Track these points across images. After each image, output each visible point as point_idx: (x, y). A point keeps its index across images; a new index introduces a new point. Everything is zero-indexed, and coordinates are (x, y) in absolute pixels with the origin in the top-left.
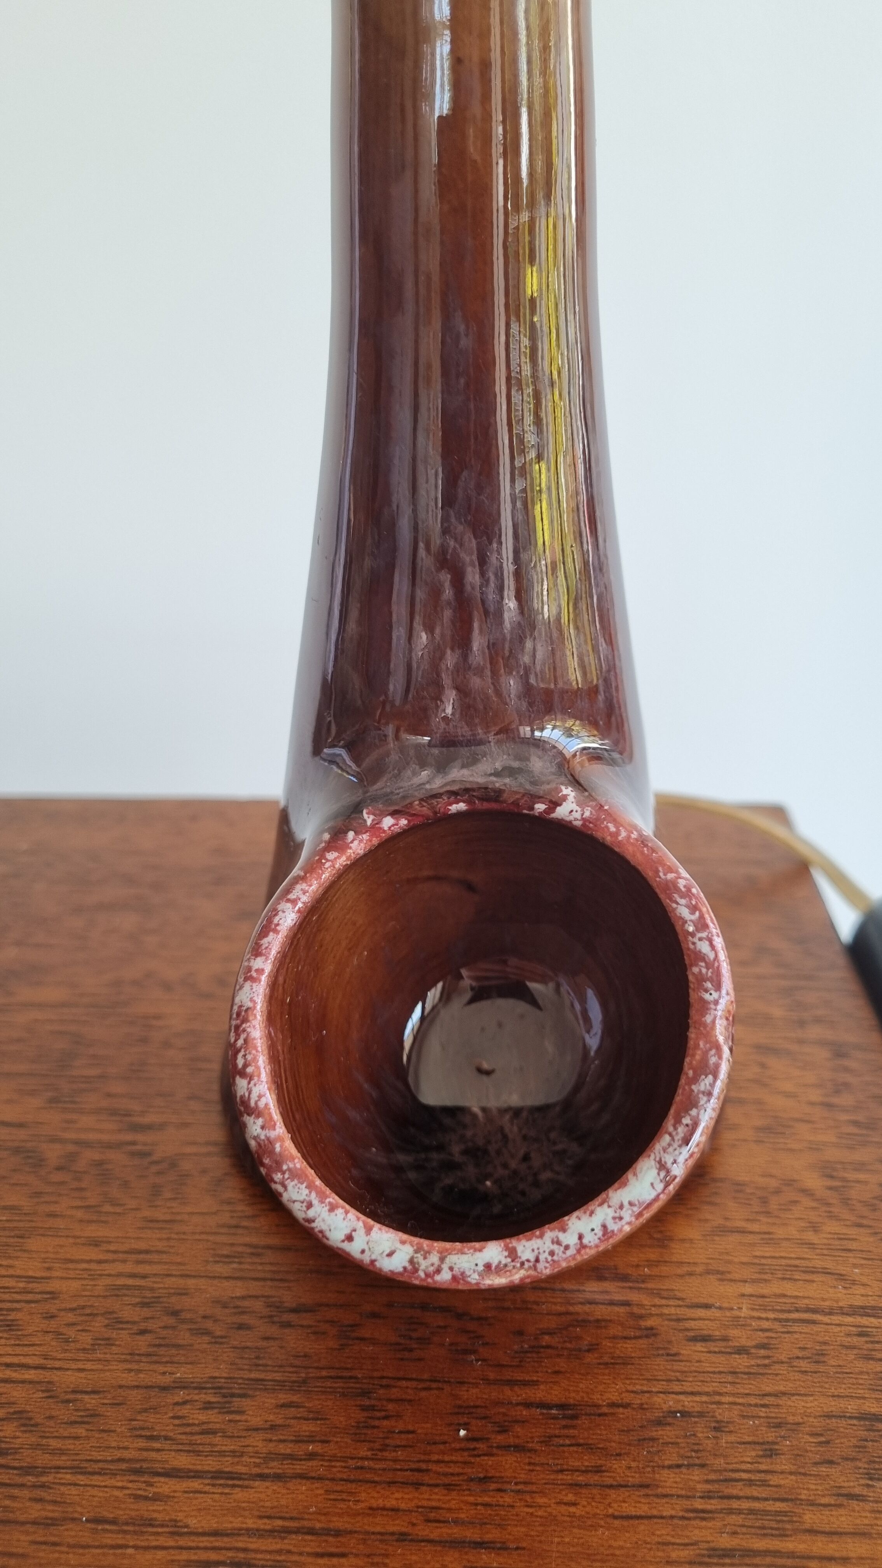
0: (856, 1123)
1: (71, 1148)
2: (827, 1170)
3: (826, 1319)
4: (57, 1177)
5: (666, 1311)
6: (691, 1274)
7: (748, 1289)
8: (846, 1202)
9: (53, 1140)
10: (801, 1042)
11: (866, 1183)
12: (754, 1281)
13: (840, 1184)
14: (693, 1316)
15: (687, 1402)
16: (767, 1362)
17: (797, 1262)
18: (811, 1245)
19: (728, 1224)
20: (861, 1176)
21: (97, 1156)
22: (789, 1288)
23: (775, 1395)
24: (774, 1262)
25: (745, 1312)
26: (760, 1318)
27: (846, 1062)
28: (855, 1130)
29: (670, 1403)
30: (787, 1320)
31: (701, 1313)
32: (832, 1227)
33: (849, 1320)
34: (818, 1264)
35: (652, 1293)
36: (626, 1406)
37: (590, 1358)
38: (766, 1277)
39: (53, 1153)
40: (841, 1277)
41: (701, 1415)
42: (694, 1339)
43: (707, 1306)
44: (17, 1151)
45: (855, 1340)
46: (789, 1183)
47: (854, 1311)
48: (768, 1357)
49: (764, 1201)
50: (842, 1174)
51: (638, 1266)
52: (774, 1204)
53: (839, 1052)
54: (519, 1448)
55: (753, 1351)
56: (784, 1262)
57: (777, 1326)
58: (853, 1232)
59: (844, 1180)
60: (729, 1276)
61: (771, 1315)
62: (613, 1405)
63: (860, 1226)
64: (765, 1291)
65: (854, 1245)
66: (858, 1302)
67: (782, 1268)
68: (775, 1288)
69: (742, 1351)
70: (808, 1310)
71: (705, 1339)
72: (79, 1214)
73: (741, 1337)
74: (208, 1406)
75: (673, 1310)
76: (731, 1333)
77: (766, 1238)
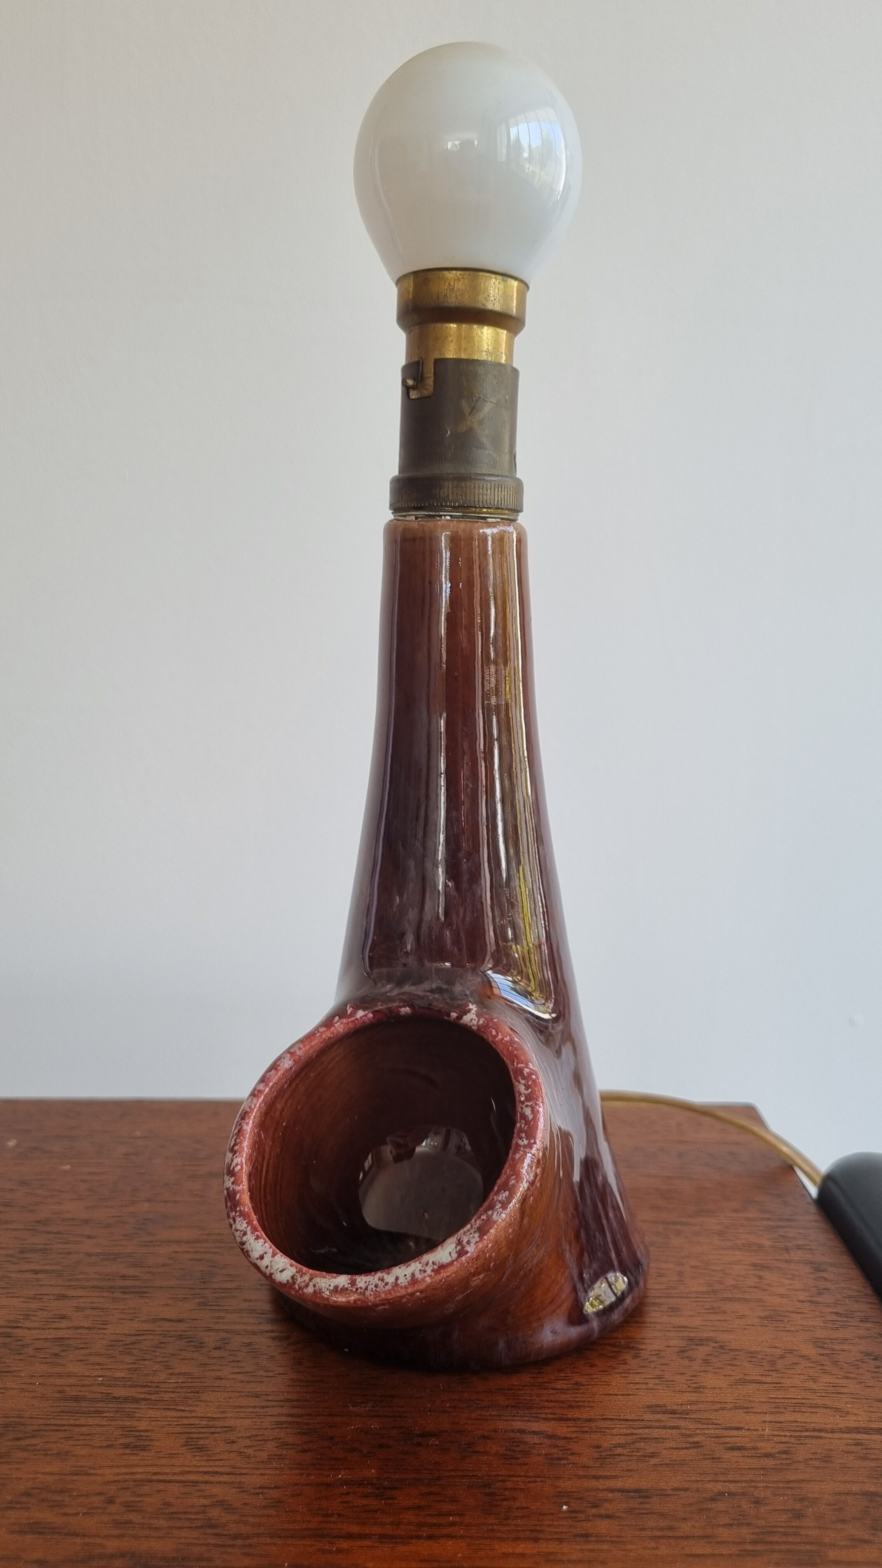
0: (837, 1314)
1: (223, 1335)
2: (818, 1343)
3: (830, 1435)
4: (218, 1353)
5: (707, 1432)
6: (723, 1409)
7: (768, 1418)
9: (209, 1330)
10: (787, 1261)
11: (850, 1351)
12: (771, 1413)
13: (829, 1352)
14: (728, 1434)
15: (732, 1487)
16: (788, 1462)
17: (804, 1401)
18: (813, 1391)
19: (747, 1378)
20: (845, 1347)
22: (798, 1417)
23: (798, 1481)
24: (786, 1401)
25: (767, 1432)
26: (779, 1436)
27: (824, 1275)
28: (834, 1317)
29: (719, 1487)
30: (800, 1437)
31: (735, 1433)
32: (826, 1379)
33: (848, 1436)
34: (820, 1402)
35: (694, 1421)
36: (685, 1489)
37: (653, 1461)
38: (782, 1410)
39: (211, 1339)
40: (837, 1409)
41: (743, 1494)
42: (732, 1449)
43: (738, 1429)
44: (180, 1337)
45: (853, 1448)
46: (791, 1351)
47: (849, 1430)
48: (789, 1459)
49: (773, 1363)
50: (830, 1346)
51: (681, 1404)
52: (780, 1365)
53: (818, 1268)
54: (609, 1517)
55: (777, 1455)
56: (793, 1401)
57: (793, 1440)
58: (843, 1382)
59: (833, 1349)
60: (752, 1410)
61: (788, 1434)
62: (676, 1489)
63: (847, 1378)
64: (781, 1419)
65: (845, 1390)
66: (852, 1424)
67: (793, 1405)
68: (788, 1417)
69: (767, 1455)
70: (814, 1430)
71: (740, 1449)
72: (240, 1377)
73: (768, 1447)
74: (366, 1496)
75: (712, 1431)
76: (759, 1445)
77: (778, 1386)
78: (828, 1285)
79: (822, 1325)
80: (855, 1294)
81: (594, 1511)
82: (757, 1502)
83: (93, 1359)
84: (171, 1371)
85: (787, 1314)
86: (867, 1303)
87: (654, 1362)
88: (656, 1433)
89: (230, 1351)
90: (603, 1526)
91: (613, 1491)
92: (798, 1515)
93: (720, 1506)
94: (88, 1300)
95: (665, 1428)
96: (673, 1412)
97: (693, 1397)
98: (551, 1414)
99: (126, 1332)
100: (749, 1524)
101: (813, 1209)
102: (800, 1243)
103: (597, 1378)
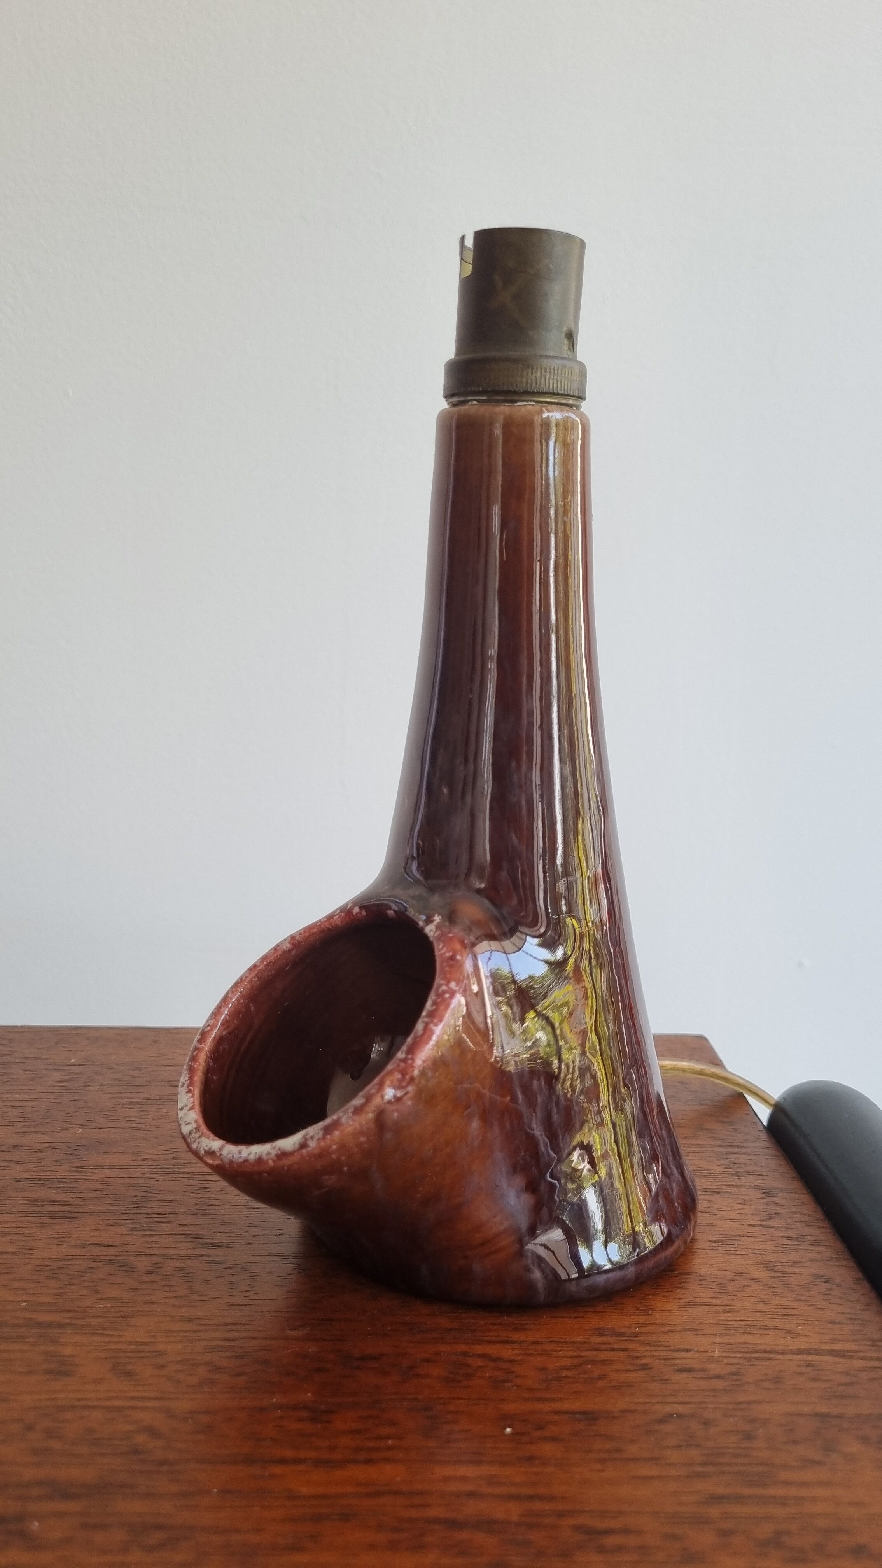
0: (788, 1237)
1: (155, 1259)
2: (769, 1266)
3: (781, 1357)
4: (148, 1278)
5: (656, 1354)
6: (672, 1331)
7: (718, 1340)
8: (786, 1285)
9: (141, 1254)
10: (738, 1187)
11: (801, 1274)
12: (721, 1335)
13: (779, 1275)
14: (677, 1356)
15: (680, 1409)
16: (738, 1383)
17: (754, 1323)
18: (764, 1313)
19: (697, 1300)
20: (797, 1270)
21: (178, 1264)
22: (749, 1339)
23: (748, 1403)
24: (736, 1323)
25: (717, 1354)
26: (729, 1357)
27: (775, 1199)
28: (786, 1241)
29: (668, 1409)
30: (751, 1358)
31: (684, 1354)
32: (777, 1301)
33: (799, 1357)
34: (771, 1324)
35: (643, 1343)
36: (633, 1411)
37: (600, 1384)
38: (732, 1332)
39: (143, 1264)
40: (788, 1331)
41: (693, 1416)
42: (681, 1370)
43: (687, 1351)
44: (111, 1262)
45: (804, 1369)
46: (741, 1274)
47: (799, 1352)
48: (739, 1380)
49: (723, 1286)
50: (781, 1269)
51: (630, 1326)
52: (730, 1287)
53: (769, 1193)
54: (554, 1439)
55: (727, 1377)
56: (743, 1323)
57: (743, 1361)
58: (795, 1304)
59: (784, 1272)
60: (702, 1332)
61: (739, 1355)
62: (623, 1411)
63: (798, 1300)
64: (731, 1341)
65: (796, 1312)
66: (803, 1346)
67: (743, 1326)
68: (738, 1338)
69: (717, 1377)
70: (765, 1352)
71: (689, 1370)
72: (172, 1301)
73: (715, 1369)
74: (301, 1420)
75: (661, 1353)
76: (708, 1366)
77: (728, 1308)
78: (779, 1209)
79: (773, 1248)
80: (807, 1218)
81: (538, 1433)
82: (707, 1423)
83: (18, 1284)
84: (99, 1296)
85: (737, 1237)
86: (819, 1227)
88: (603, 1355)
89: (163, 1275)
90: (547, 1449)
91: (557, 1412)
92: (749, 1437)
93: (668, 1428)
94: (14, 1225)
95: (613, 1350)
96: (621, 1335)
97: (641, 1320)
98: (496, 1337)
99: (53, 1257)
100: (698, 1446)
101: (764, 1136)
102: (751, 1168)
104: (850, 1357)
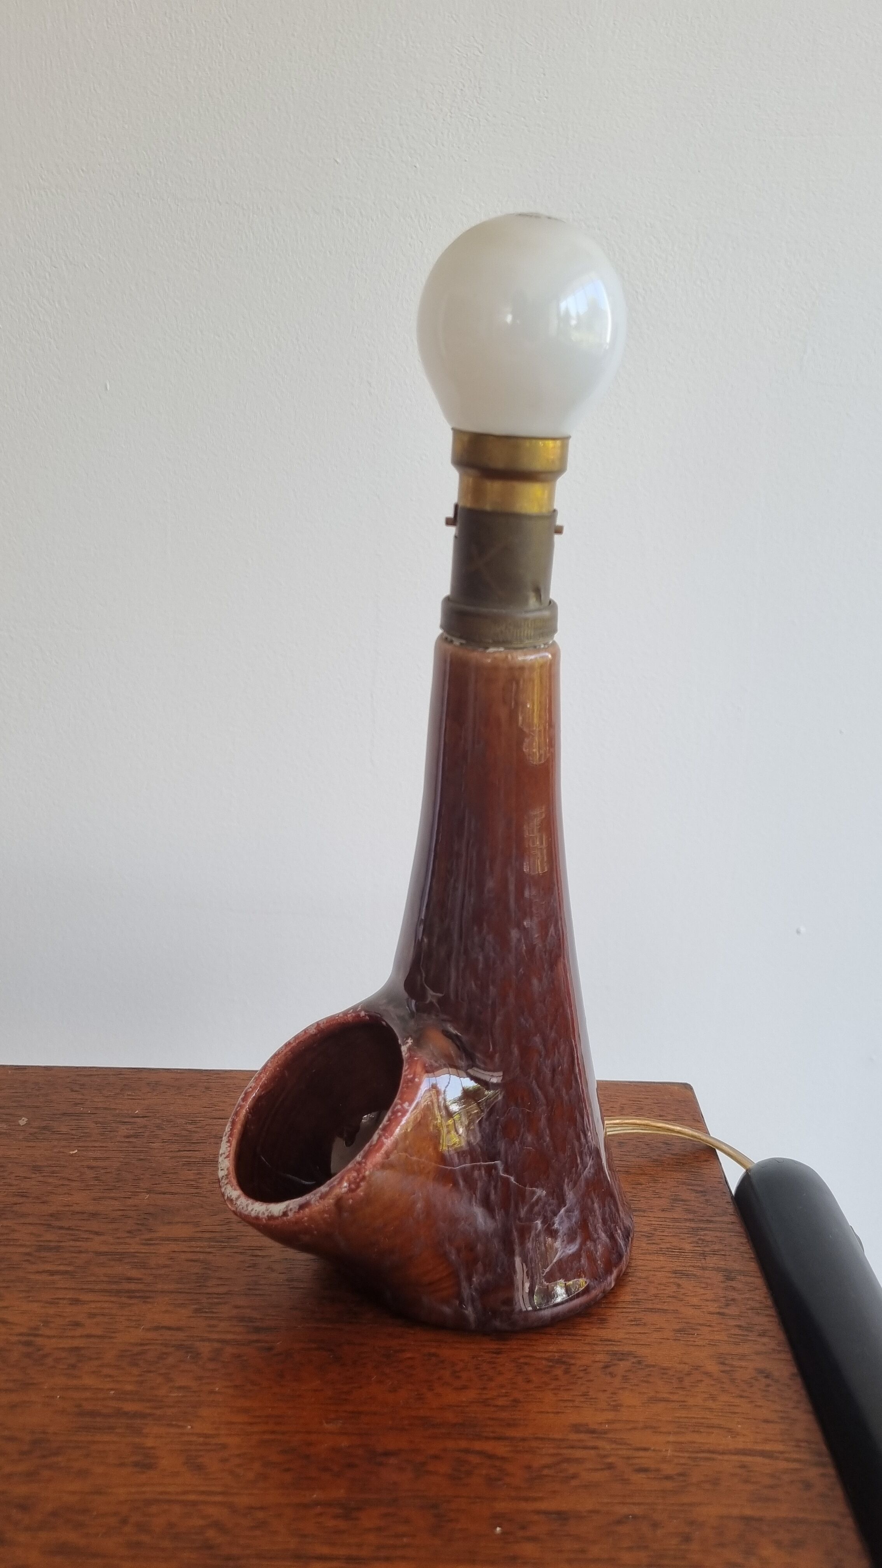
0: (739, 1327)
1: (216, 1344)
2: (721, 1360)
3: (721, 1457)
5: (620, 1452)
6: (635, 1429)
7: (671, 1438)
8: (733, 1380)
9: (204, 1339)
11: (746, 1368)
12: (675, 1433)
13: (729, 1369)
14: (637, 1455)
15: (636, 1510)
16: (684, 1484)
17: (701, 1421)
18: (711, 1410)
19: (658, 1396)
20: (743, 1364)
22: (697, 1438)
23: (690, 1504)
24: (687, 1420)
25: (669, 1453)
26: (679, 1457)
27: (734, 1284)
28: (739, 1332)
29: (625, 1510)
30: (696, 1458)
31: (642, 1454)
32: (725, 1398)
33: (735, 1458)
34: (714, 1421)
35: (611, 1441)
37: (573, 1483)
38: (683, 1430)
39: (205, 1348)
40: (730, 1430)
41: (645, 1517)
42: (639, 1471)
43: (646, 1449)
44: (181, 1347)
45: (738, 1471)
46: (697, 1368)
47: (738, 1452)
48: (685, 1481)
49: (681, 1380)
50: (729, 1362)
51: (601, 1423)
52: (687, 1382)
53: (729, 1277)
55: (675, 1477)
56: (693, 1420)
57: (690, 1462)
58: (737, 1401)
59: (732, 1366)
60: (659, 1430)
61: (686, 1455)
63: (741, 1397)
64: (682, 1440)
65: (738, 1410)
66: (741, 1446)
67: (692, 1424)
68: (688, 1437)
69: (668, 1478)
70: (709, 1451)
71: (645, 1470)
73: (668, 1469)
75: (624, 1452)
76: (661, 1466)
77: (683, 1405)
78: (735, 1295)
79: (726, 1338)
80: (758, 1305)
82: (655, 1525)
85: (699, 1327)
87: (581, 1378)
88: (577, 1454)
92: (687, 1539)
93: (624, 1529)
94: (99, 1305)
95: (585, 1448)
96: (593, 1432)
97: (611, 1415)
98: (493, 1432)
100: (647, 1548)
101: (731, 1208)
102: (716, 1247)
103: (532, 1395)
104: (777, 1458)
